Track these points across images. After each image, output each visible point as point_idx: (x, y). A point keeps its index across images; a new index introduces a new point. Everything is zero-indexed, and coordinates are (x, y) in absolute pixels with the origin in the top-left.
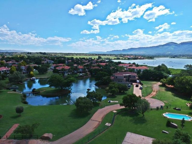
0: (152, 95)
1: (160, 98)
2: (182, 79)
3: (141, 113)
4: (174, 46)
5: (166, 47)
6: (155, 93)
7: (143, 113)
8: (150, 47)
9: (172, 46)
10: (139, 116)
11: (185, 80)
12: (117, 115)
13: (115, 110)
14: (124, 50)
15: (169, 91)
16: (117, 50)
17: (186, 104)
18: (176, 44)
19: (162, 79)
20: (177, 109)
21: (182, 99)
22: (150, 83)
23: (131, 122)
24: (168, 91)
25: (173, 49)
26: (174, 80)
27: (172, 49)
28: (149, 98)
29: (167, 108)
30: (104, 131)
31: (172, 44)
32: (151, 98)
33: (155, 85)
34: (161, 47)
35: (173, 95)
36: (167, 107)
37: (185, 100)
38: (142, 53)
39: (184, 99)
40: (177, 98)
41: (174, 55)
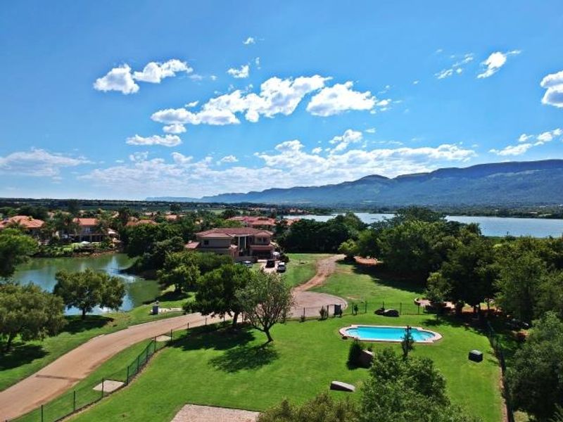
0: (311, 283)
1: (334, 291)
2: (400, 231)
3: (260, 329)
4: (381, 186)
5: (361, 186)
6: (322, 279)
7: (266, 330)
8: (323, 187)
9: (375, 185)
10: (251, 344)
11: (410, 232)
12: (167, 348)
13: (165, 335)
14: (252, 194)
15: (365, 274)
16: (233, 194)
17: (416, 300)
18: (385, 181)
19: (346, 241)
20: (386, 311)
21: (403, 290)
22: (312, 257)
23: (214, 366)
24: (360, 273)
25: (379, 191)
26: (378, 239)
27: (377, 192)
28: (300, 290)
29: (354, 312)
30: (75, 415)
31: (376, 181)
32: (307, 291)
33: (325, 261)
34: (350, 187)
35: (375, 281)
36: (356, 309)
37: (411, 291)
38: (300, 201)
39: (408, 290)
40: (386, 287)
41: (381, 207)
